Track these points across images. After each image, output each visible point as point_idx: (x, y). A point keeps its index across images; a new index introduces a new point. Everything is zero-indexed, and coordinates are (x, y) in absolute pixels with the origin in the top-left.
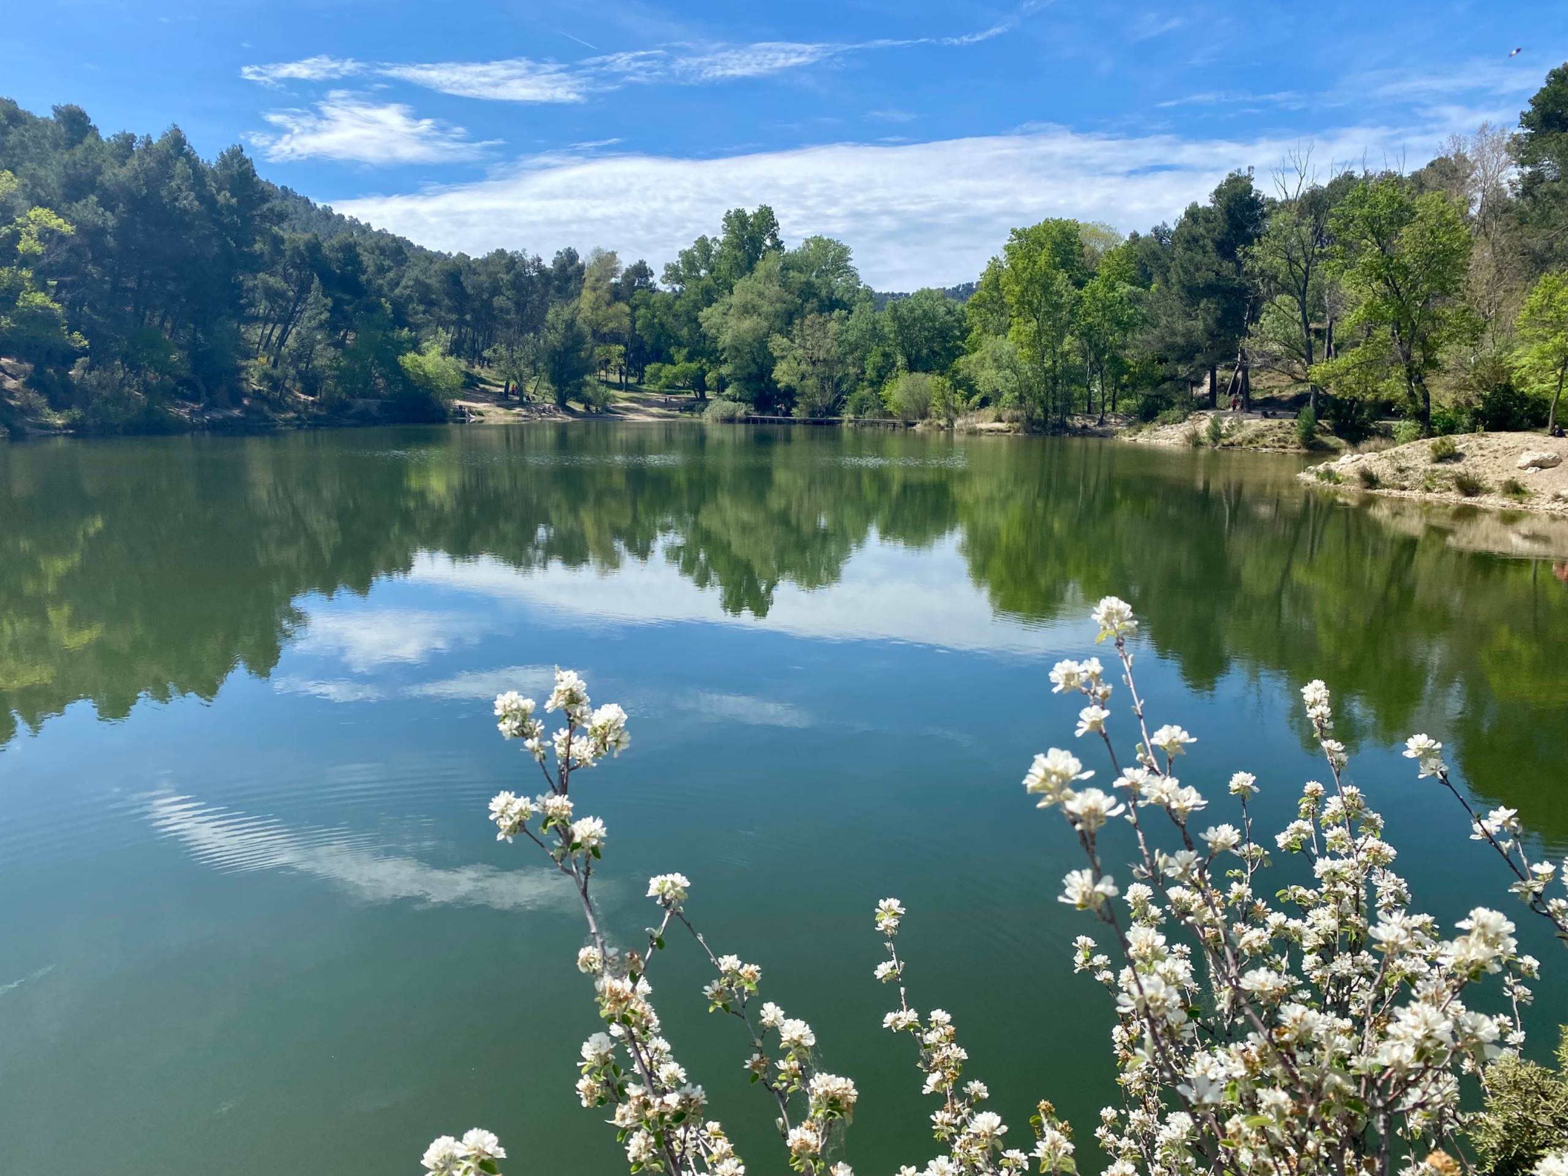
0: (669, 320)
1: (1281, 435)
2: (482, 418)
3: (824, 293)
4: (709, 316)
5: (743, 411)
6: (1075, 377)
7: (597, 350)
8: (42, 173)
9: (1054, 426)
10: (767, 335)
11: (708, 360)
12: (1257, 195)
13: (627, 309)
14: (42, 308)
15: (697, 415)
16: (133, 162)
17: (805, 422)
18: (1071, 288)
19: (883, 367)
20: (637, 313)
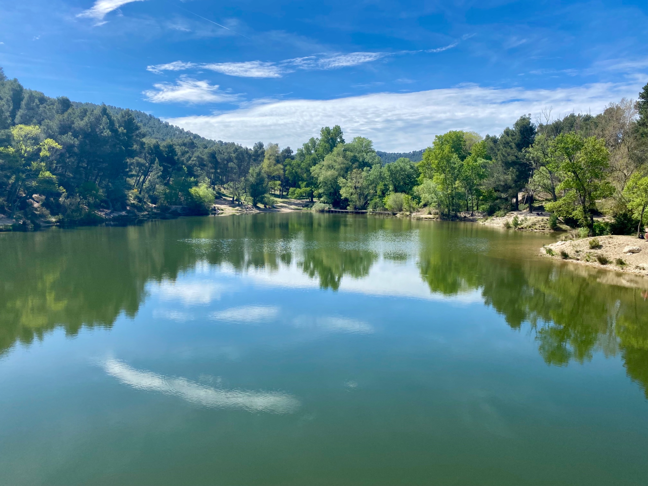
0: (299, 170)
1: (543, 224)
2: (223, 212)
3: (361, 160)
4: (315, 170)
5: (327, 208)
6: (460, 196)
7: (270, 183)
8: (51, 124)
9: (453, 216)
10: (337, 177)
11: (314, 186)
12: (533, 125)
13: (282, 167)
14: (48, 177)
15: (309, 209)
16: (86, 119)
17: (352, 212)
18: (459, 160)
19: (384, 190)
20: (286, 168)
